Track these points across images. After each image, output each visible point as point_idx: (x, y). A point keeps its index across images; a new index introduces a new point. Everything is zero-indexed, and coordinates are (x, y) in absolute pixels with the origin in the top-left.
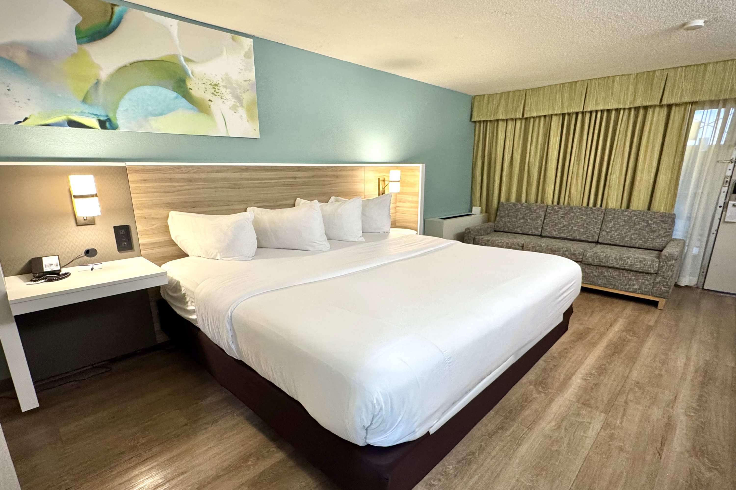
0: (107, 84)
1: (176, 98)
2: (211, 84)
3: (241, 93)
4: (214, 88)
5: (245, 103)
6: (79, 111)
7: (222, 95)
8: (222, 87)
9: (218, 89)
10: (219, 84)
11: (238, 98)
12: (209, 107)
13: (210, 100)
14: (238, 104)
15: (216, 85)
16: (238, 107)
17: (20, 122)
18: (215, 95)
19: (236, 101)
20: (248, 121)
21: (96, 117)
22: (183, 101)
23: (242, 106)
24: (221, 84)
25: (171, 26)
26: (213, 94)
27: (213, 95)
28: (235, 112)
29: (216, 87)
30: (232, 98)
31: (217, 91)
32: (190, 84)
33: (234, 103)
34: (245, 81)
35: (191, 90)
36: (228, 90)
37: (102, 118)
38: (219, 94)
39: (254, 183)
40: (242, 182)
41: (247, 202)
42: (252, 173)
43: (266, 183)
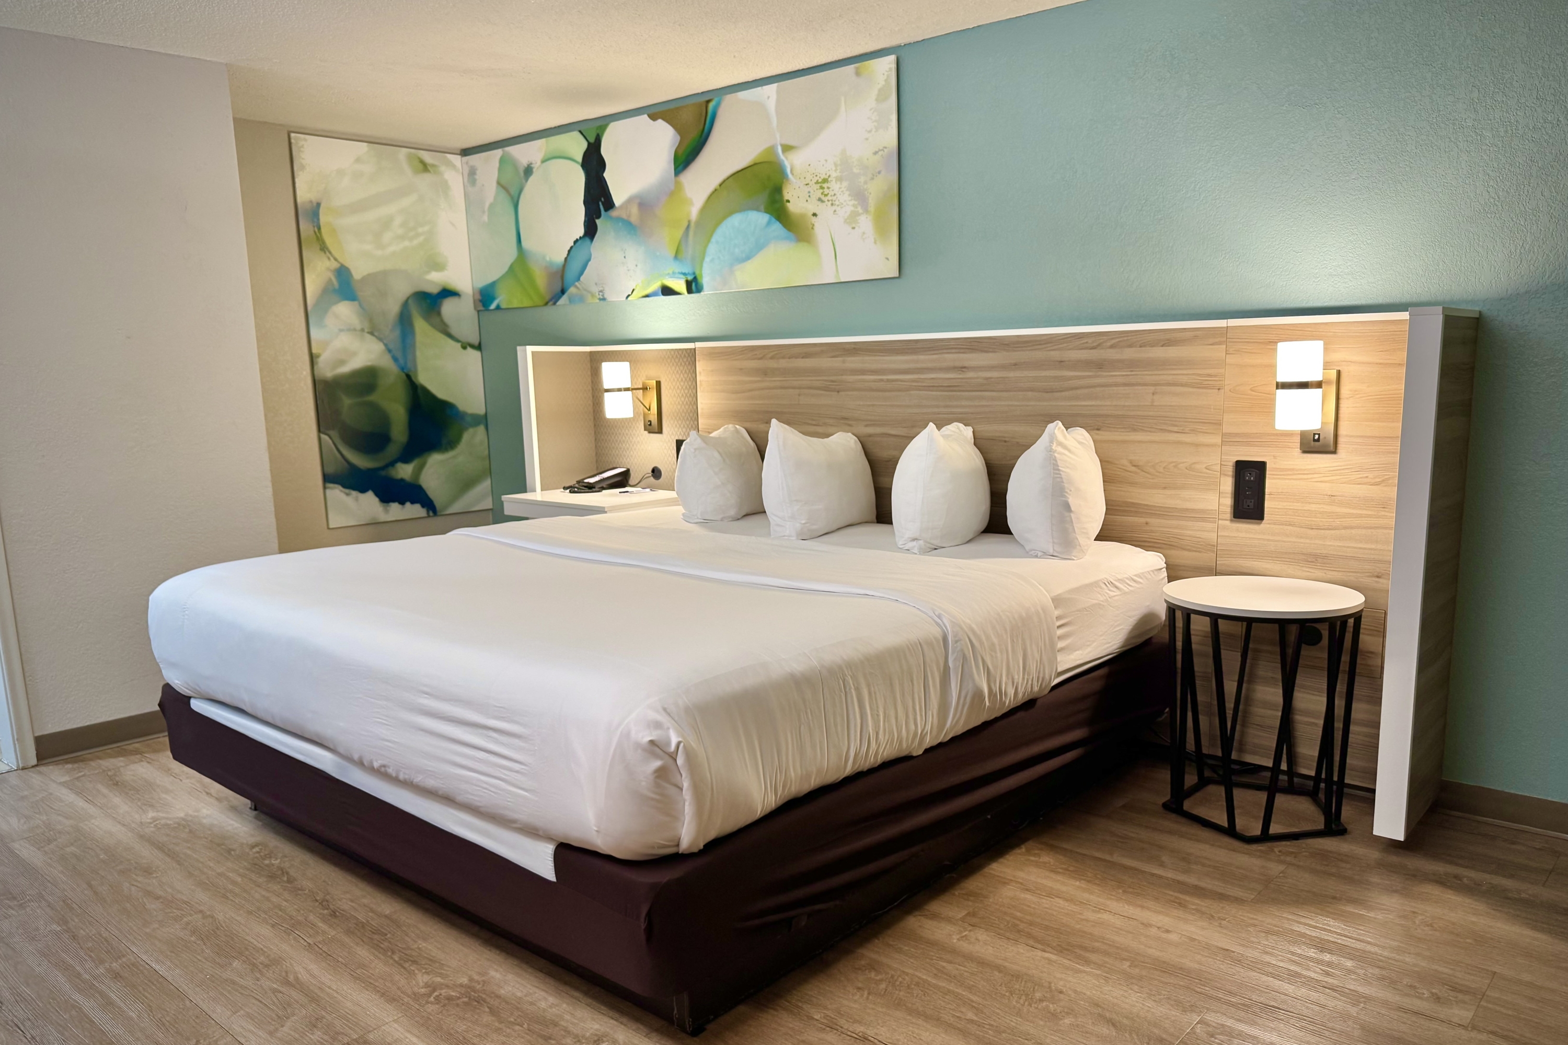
0: (698, 223)
1: (769, 224)
2: (817, 183)
3: (866, 183)
4: (822, 188)
5: (872, 203)
6: (671, 272)
7: (834, 198)
8: (834, 180)
9: (828, 188)
10: (829, 176)
11: (860, 196)
12: (813, 228)
13: (815, 215)
14: (860, 210)
15: (825, 181)
16: (859, 215)
17: (629, 296)
18: (823, 201)
19: (856, 203)
20: (875, 243)
21: (684, 277)
22: (777, 226)
23: (866, 211)
24: (834, 175)
25: (769, 97)
26: (820, 200)
27: (819, 203)
28: (854, 228)
29: (825, 185)
30: (850, 198)
31: (826, 191)
32: (788, 193)
33: (852, 208)
34: (876, 153)
35: (788, 204)
36: (845, 184)
37: (690, 278)
38: (829, 198)
39: (864, 381)
40: (844, 377)
41: (850, 422)
42: (867, 358)
43: (888, 380)
